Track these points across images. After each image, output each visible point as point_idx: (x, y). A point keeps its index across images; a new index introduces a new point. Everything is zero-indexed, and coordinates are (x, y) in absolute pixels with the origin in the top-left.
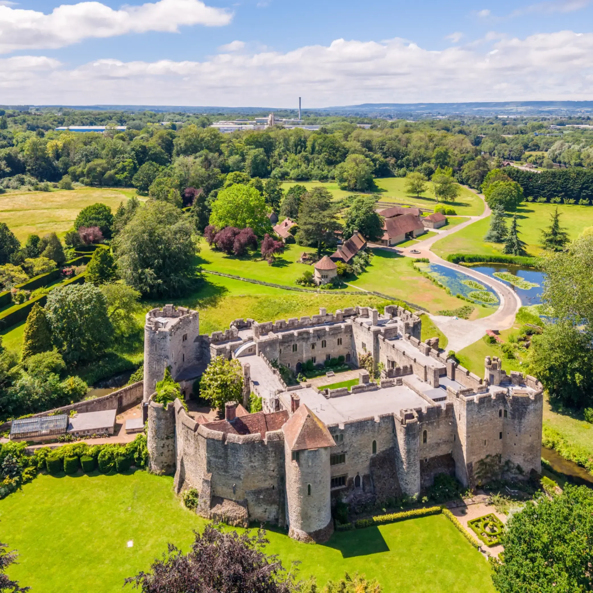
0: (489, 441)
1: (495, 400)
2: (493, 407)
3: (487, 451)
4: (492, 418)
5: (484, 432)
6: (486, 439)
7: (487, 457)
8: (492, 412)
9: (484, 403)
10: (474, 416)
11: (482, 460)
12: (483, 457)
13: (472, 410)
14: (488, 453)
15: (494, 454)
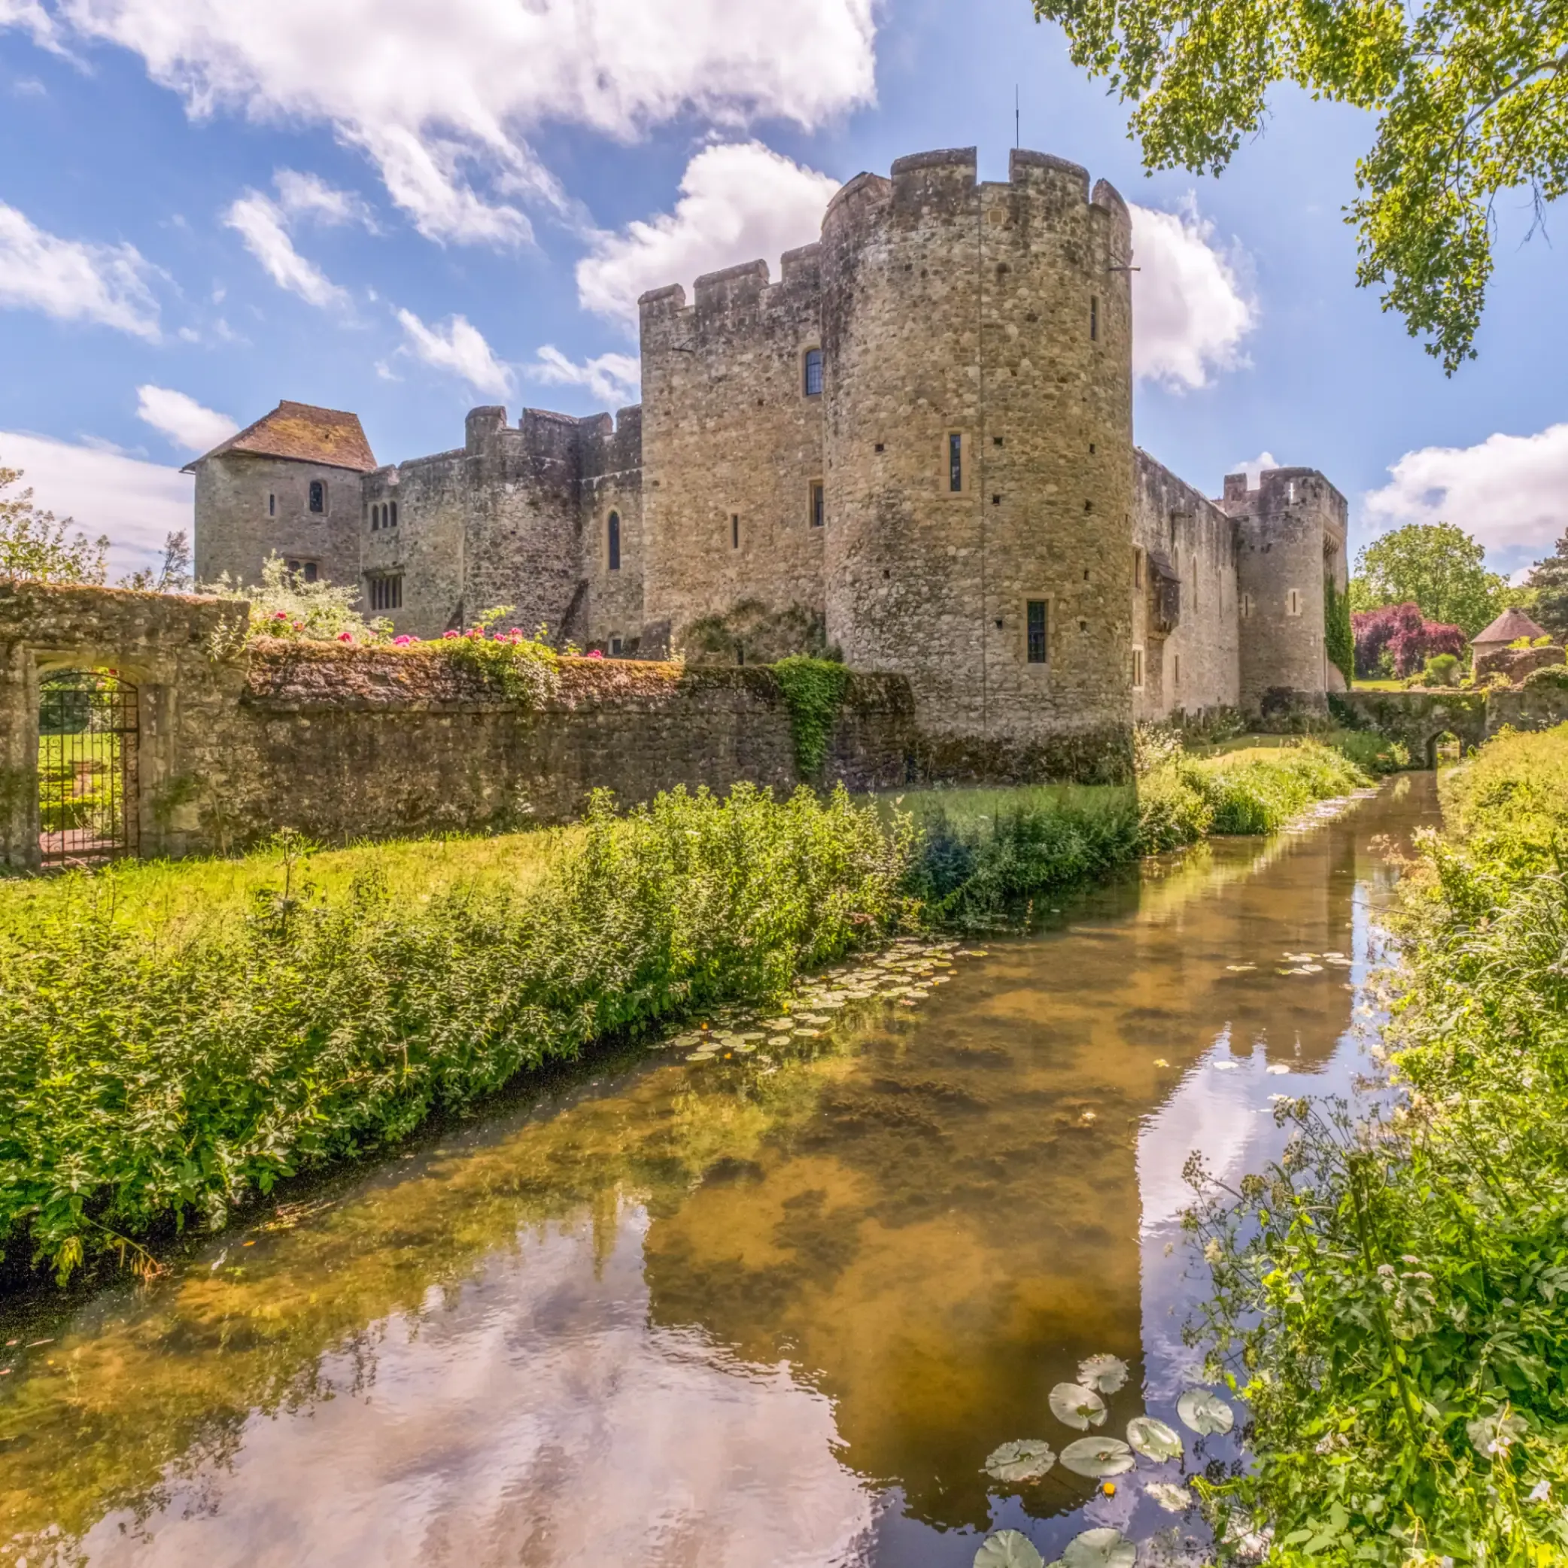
0: (752, 526)
1: (781, 296)
2: (769, 333)
3: (744, 577)
4: (766, 392)
5: (723, 469)
6: (738, 509)
7: (744, 608)
8: (765, 362)
9: (720, 308)
10: (676, 381)
11: (716, 622)
12: (720, 605)
13: (663, 348)
14: (749, 591)
15: (779, 606)
